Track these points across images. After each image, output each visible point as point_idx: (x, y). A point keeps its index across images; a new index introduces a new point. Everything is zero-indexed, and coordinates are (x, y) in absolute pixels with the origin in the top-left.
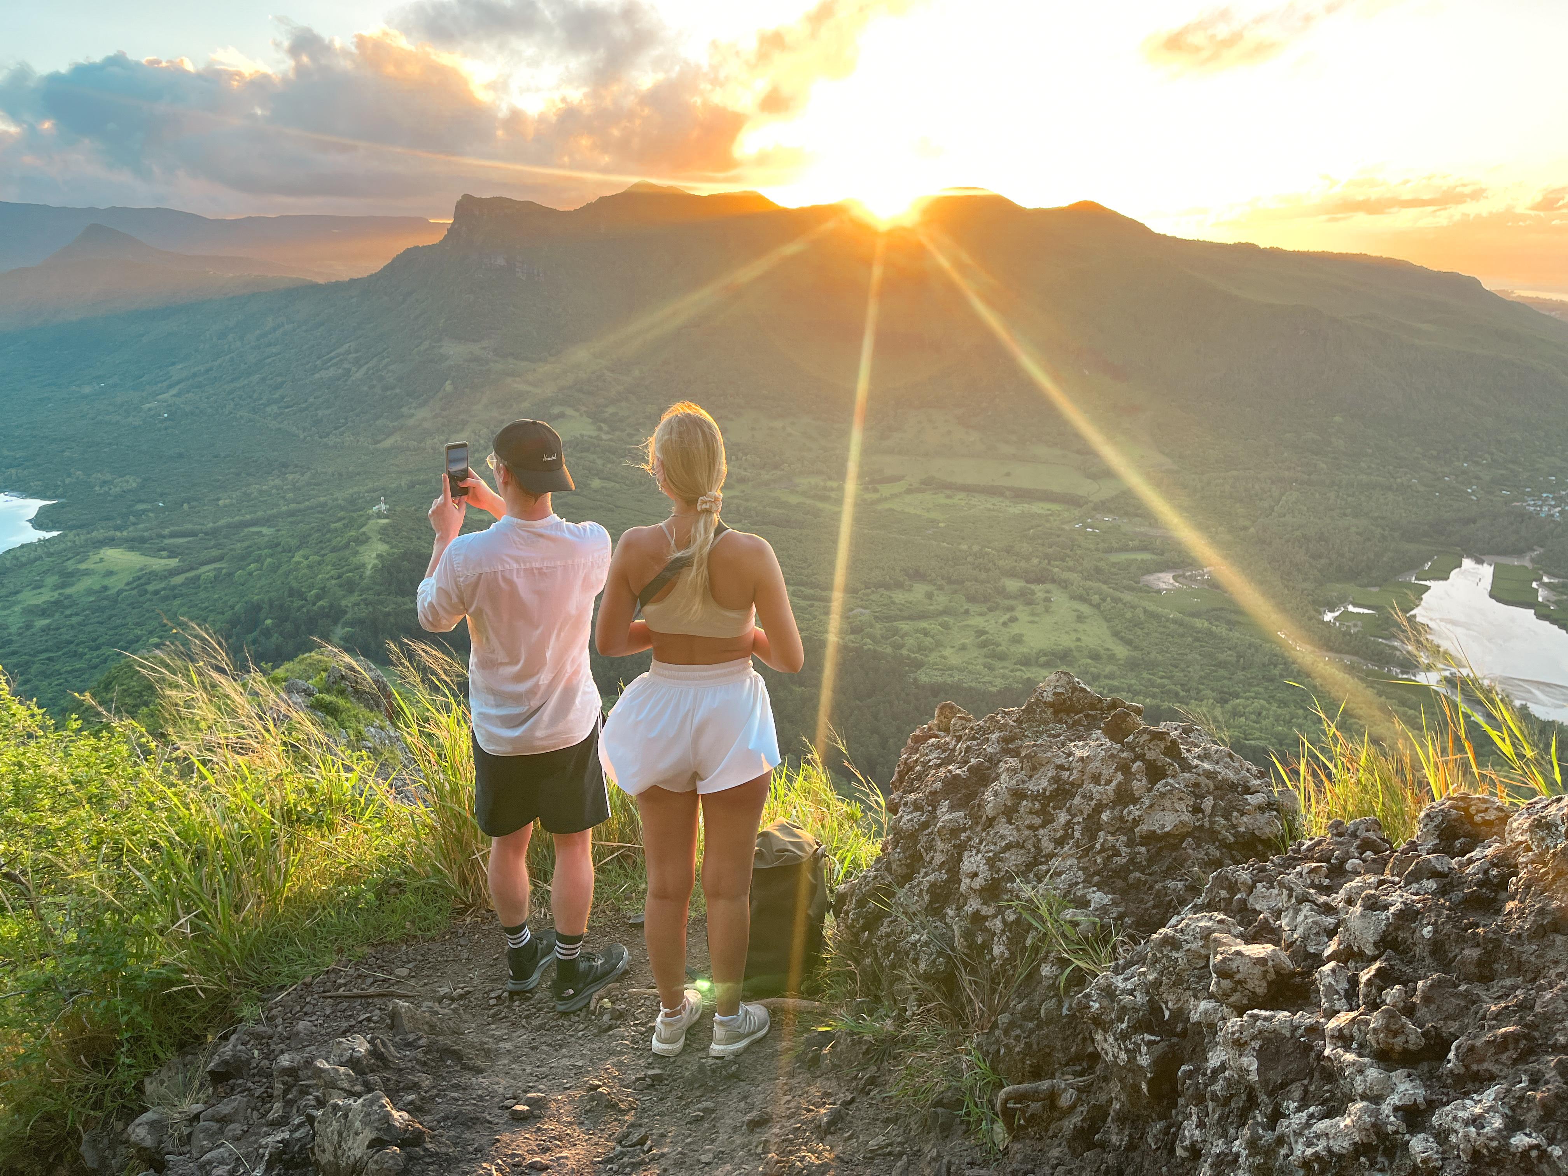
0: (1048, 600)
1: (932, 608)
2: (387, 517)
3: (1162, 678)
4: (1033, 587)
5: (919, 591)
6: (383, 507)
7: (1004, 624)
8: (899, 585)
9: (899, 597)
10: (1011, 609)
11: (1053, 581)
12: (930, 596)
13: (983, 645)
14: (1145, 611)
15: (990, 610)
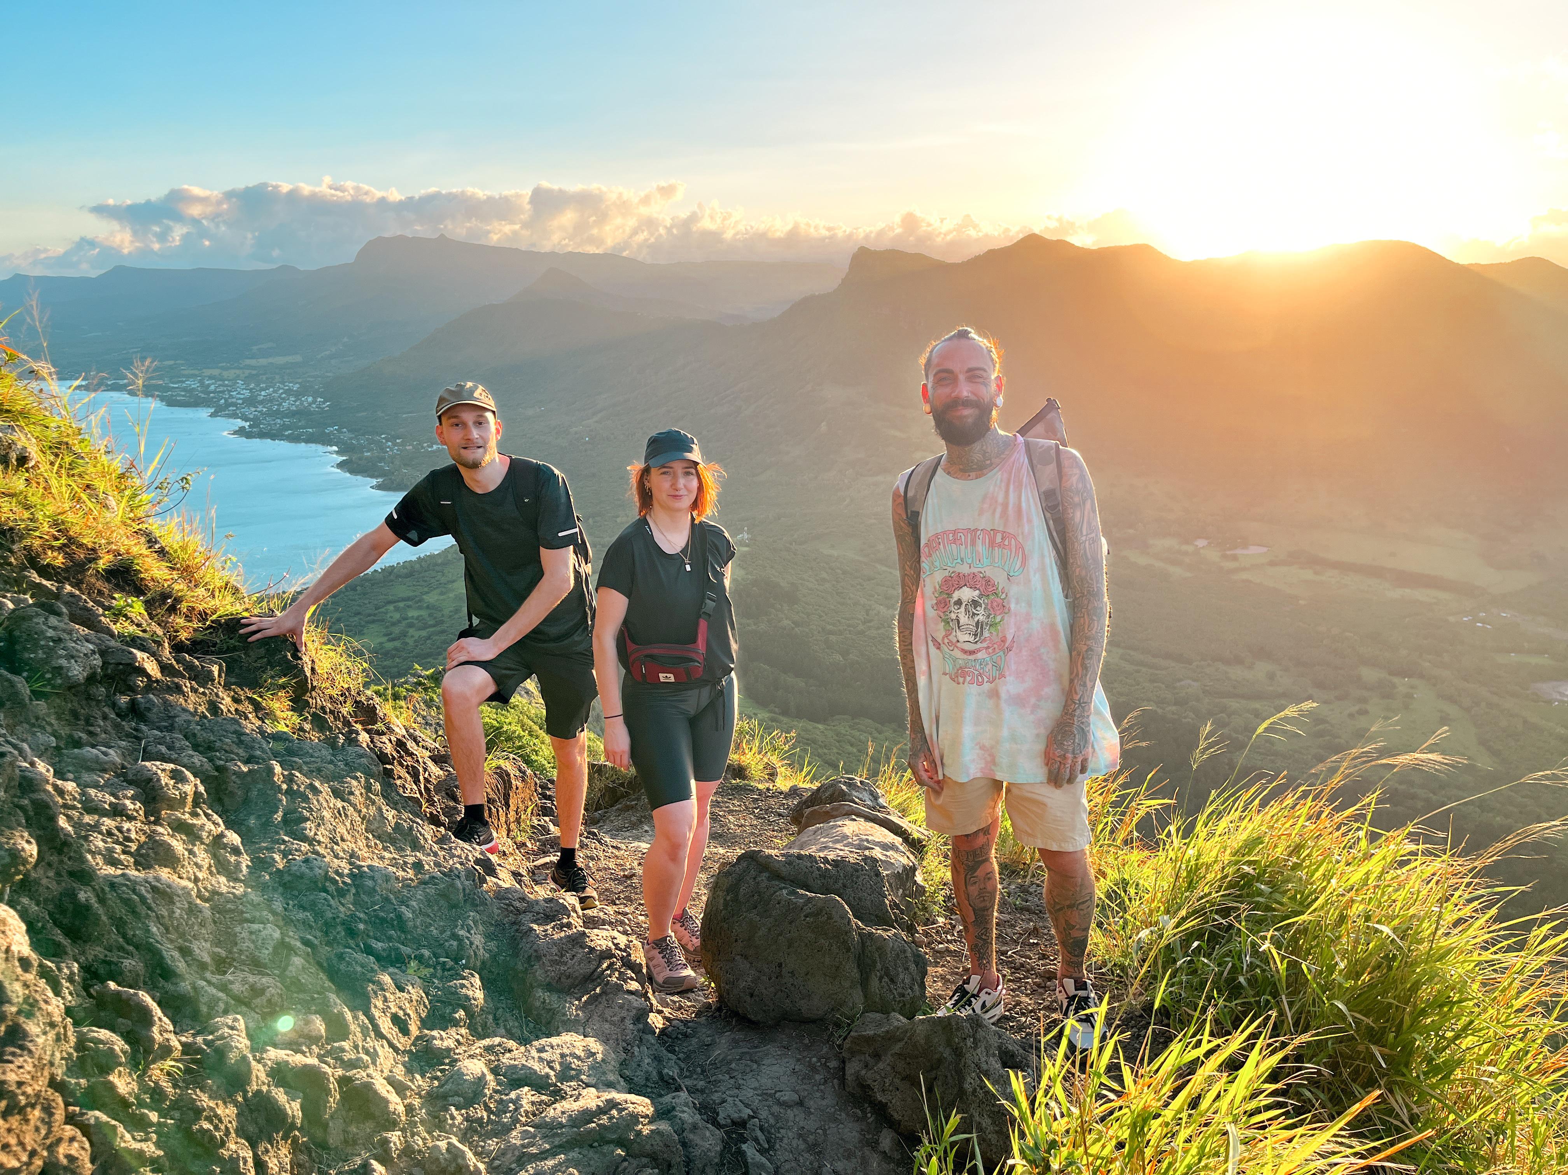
0: (1409, 696)
1: (1271, 688)
2: (747, 545)
3: (1523, 797)
4: (1396, 680)
5: (1262, 668)
6: (746, 536)
7: (1351, 716)
8: (1239, 661)
9: (1237, 673)
10: (1364, 700)
11: (1421, 676)
12: (1271, 676)
13: (1320, 734)
14: (1525, 722)
15: (1339, 698)
